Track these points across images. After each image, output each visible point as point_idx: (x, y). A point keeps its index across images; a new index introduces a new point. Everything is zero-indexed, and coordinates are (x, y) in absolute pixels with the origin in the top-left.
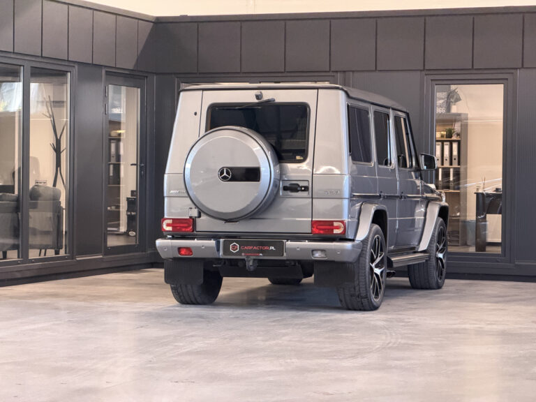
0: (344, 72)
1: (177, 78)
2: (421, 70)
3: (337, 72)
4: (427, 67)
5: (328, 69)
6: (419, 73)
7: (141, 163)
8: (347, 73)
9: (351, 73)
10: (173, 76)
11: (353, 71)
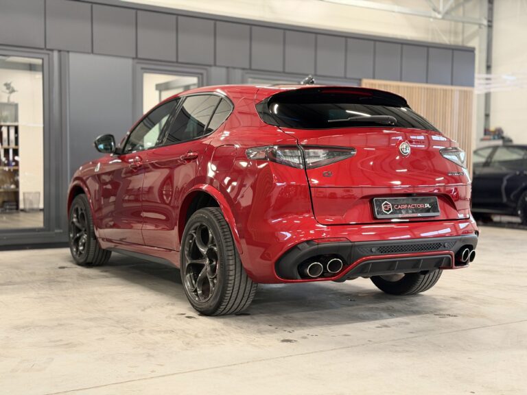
0: (60, 51)
2: (133, 58)
3: (52, 50)
4: (139, 56)
5: (43, 47)
8: (62, 53)
9: (66, 53)
11: (68, 52)
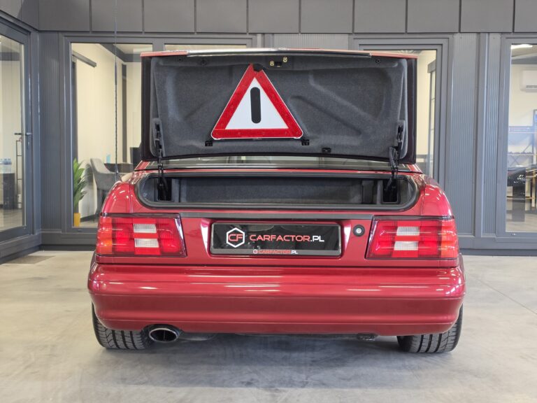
0: (263, 34)
1: (65, 36)
2: (350, 34)
3: (255, 34)
4: (356, 31)
5: (245, 32)
6: (347, 36)
7: (27, 131)
8: (266, 35)
9: (271, 35)
10: (60, 34)
11: (273, 34)
